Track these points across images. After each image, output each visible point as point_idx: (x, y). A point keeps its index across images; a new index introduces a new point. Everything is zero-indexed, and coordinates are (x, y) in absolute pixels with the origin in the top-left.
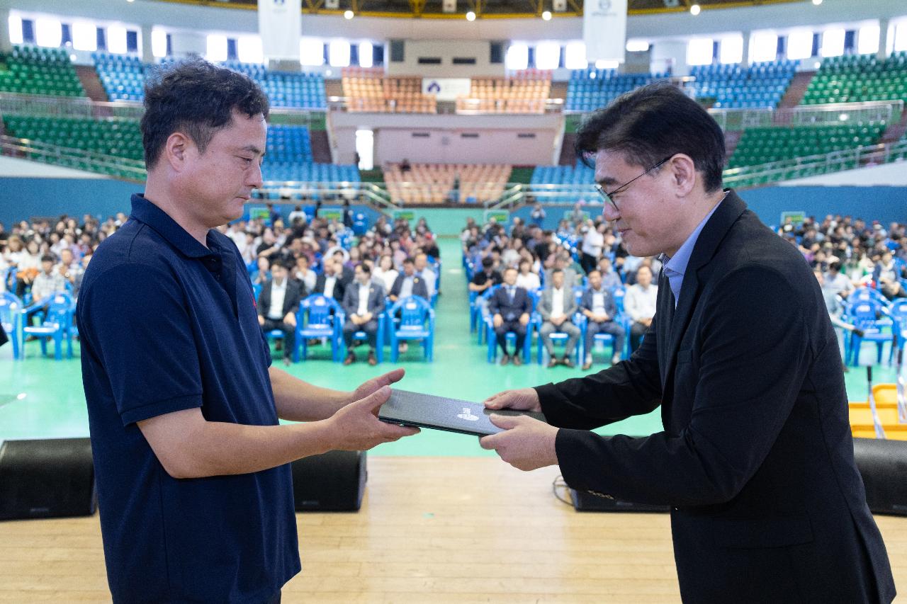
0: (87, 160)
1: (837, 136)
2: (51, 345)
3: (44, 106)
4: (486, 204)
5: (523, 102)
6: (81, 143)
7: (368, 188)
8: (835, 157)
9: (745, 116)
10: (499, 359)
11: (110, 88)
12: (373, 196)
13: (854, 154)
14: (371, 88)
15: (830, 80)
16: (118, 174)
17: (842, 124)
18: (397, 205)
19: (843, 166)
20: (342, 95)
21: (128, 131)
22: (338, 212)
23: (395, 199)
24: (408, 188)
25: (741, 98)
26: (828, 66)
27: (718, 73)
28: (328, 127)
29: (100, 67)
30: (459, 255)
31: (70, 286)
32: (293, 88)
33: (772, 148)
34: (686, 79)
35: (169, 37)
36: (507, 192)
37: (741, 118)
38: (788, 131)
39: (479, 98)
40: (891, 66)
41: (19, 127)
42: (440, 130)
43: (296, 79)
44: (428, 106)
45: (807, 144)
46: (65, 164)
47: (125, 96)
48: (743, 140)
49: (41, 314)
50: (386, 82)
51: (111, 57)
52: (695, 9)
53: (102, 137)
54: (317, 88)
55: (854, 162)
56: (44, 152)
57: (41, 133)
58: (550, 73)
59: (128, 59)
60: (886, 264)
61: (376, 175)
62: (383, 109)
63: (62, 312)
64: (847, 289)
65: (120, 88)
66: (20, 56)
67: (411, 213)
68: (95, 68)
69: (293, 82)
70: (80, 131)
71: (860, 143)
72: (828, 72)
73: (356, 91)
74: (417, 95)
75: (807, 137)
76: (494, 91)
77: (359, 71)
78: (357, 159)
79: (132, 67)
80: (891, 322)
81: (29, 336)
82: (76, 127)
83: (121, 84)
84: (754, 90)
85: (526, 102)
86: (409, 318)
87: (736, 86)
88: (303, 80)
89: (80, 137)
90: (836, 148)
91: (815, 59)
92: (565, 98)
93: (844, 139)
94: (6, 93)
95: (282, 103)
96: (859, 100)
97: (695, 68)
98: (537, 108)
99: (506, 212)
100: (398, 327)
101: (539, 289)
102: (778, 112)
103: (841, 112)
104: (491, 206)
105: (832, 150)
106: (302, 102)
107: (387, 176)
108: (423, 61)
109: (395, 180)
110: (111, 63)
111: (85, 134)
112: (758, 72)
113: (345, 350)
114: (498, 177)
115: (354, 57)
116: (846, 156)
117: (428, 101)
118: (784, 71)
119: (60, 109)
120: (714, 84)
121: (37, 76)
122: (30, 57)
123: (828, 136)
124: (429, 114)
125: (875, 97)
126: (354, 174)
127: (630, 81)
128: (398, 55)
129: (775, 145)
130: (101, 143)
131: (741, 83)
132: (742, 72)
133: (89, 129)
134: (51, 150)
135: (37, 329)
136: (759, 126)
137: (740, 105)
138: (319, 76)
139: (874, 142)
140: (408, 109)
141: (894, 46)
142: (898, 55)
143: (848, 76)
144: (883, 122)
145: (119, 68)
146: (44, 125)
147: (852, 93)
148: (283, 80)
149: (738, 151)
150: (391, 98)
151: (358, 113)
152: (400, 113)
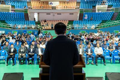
5: (70, 7)
7: (37, 26)
14: (37, 4)
18: (44, 29)
20: (31, 6)
25: (118, 5)
28: (28, 12)
32: (20, 4)
34: (106, 1)
37: (118, 9)
39: (61, 6)
42: (53, 13)
48: (118, 14)
50: (41, 2)
54: (25, 4)
58: (76, 0)
61: (38, 23)
67: (47, 31)
69: (20, 3)
73: (34, 5)
74: (47, 5)
76: (64, 4)
78: (35, 19)
87: (117, 2)
88: (22, 2)
92: (80, 6)
95: (18, 7)
98: (74, 8)
106: (22, 7)
107: (41, 23)
114: (66, 23)
117: (50, 6)
124: (50, 9)
126: (34, 23)
127: (94, 2)
137: (118, 7)
138: (26, 1)
140: (46, 8)
148: (18, 2)
149: (118, 17)
150: (42, 6)
151: (34, 9)
152: (44, 9)
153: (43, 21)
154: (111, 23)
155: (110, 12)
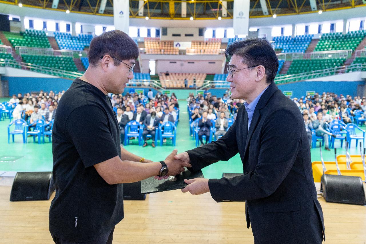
0: (51, 71)
1: (327, 63)
2: (37, 138)
3: (37, 51)
5: (211, 51)
6: (49, 65)
7: (153, 82)
8: (326, 71)
9: (293, 55)
11: (60, 45)
12: (155, 85)
13: (334, 70)
14: (155, 45)
15: (325, 42)
16: (62, 76)
17: (329, 58)
18: (164, 88)
19: (330, 74)
20: (145, 48)
21: (67, 61)
22: (142, 91)
23: (163, 86)
24: (168, 82)
25: (292, 49)
26: (324, 37)
27: (283, 40)
29: (57, 37)
30: (187, 107)
31: (44, 117)
33: (303, 67)
34: (271, 42)
35: (81, 26)
36: (204, 84)
38: (309, 61)
39: (194, 49)
40: (348, 37)
41: (27, 59)
42: (180, 60)
44: (176, 52)
45: (316, 66)
46: (44, 72)
47: (66, 48)
48: (292, 64)
49: (33, 127)
50: (160, 43)
51: (61, 34)
52: (275, 16)
53: (57, 63)
55: (334, 72)
56: (36, 68)
57: (35, 61)
58: (221, 39)
59: (67, 34)
61: (156, 77)
62: (159, 53)
63: (41, 126)
64: (330, 120)
65: (64, 45)
66: (28, 33)
67: (169, 91)
68: (55, 38)
70: (49, 60)
71: (336, 65)
72: (324, 39)
73: (149, 46)
74: (172, 48)
76: (200, 46)
77: (151, 39)
78: (150, 71)
79: (68, 37)
80: (346, 132)
81: (29, 135)
82: (48, 59)
83: (64, 43)
84: (296, 46)
85: (212, 50)
86: (167, 130)
87: (290, 44)
89: (49, 63)
90: (327, 67)
91: (319, 34)
93: (330, 64)
94: (23, 47)
96: (336, 49)
97: (275, 38)
98: (216, 53)
99: (204, 91)
100: (163, 133)
101: (215, 119)
102: (305, 54)
103: (329, 54)
104: (199, 88)
105: (325, 68)
107: (161, 77)
108: (174, 35)
109: (163, 79)
110: (60, 36)
111: (51, 61)
112: (298, 39)
113: (143, 141)
114: (201, 78)
115: (149, 34)
116: (331, 70)
117: (176, 50)
118: (308, 39)
119: (42, 52)
120: (282, 44)
121: (34, 41)
122: (31, 34)
123: (324, 63)
124: (176, 55)
125: (341, 48)
126: (148, 77)
128: (165, 33)
130: (56, 65)
131: (292, 43)
132: (292, 39)
133: (53, 60)
134: (39, 67)
135: (32, 132)
136: (298, 59)
137: (291, 52)
138: (136, 41)
139: (341, 65)
140: (168, 53)
141: (349, 29)
142: (350, 33)
143: (332, 40)
144: (345, 58)
145: (63, 38)
146: (36, 58)
147: (333, 47)
149: (290, 69)
150: (162, 49)
151: (150, 54)
152: (165, 54)
154: (279, 79)
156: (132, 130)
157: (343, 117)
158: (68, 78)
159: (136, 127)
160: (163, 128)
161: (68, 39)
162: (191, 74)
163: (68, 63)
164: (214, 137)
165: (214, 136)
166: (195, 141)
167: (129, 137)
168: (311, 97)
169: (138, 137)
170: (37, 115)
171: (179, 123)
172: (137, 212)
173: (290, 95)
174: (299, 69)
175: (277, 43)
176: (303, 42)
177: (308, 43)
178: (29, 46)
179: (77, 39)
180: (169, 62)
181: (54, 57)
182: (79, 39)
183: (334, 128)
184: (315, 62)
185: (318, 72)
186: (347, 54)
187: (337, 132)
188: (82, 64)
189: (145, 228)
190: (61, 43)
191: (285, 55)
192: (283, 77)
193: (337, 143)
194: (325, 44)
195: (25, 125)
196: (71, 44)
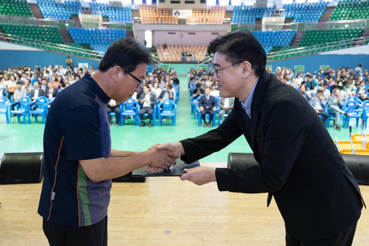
0: (34, 43)
1: (343, 33)
2: (22, 118)
3: (17, 20)
4: (198, 62)
5: (214, 20)
6: (32, 36)
8: (342, 43)
9: (306, 25)
10: (203, 125)
11: (44, 13)
13: (350, 41)
14: (151, 13)
15: (341, 10)
16: (47, 49)
17: (346, 29)
18: (162, 62)
19: (346, 46)
20: (140, 16)
21: (51, 31)
23: (161, 60)
24: (166, 55)
25: (304, 17)
26: (341, 4)
27: (295, 7)
28: (133, 30)
29: (39, 4)
30: (187, 83)
31: (29, 94)
32: (119, 13)
33: (317, 39)
34: (282, 10)
36: (207, 57)
37: (304, 26)
38: (323, 31)
39: (196, 18)
40: (367, 4)
41: (7, 29)
42: (180, 31)
43: (120, 9)
44: (175, 21)
45: (331, 37)
46: (26, 44)
47: (50, 16)
48: (304, 35)
49: (17, 105)
50: (157, 11)
51: (44, 0)
53: (40, 33)
54: (129, 13)
55: (350, 44)
56: (17, 40)
57: (16, 31)
58: (225, 7)
59: (51, 1)
60: (362, 87)
61: (153, 50)
62: (156, 22)
63: (26, 104)
64: (345, 96)
65: (48, 13)
67: (167, 66)
68: (37, 5)
69: (119, 11)
70: (32, 31)
71: (353, 36)
72: (341, 7)
73: (145, 15)
74: (170, 16)
75: (331, 34)
76: (202, 15)
77: (146, 6)
78: (146, 43)
79: (52, 4)
80: (362, 110)
81: (13, 114)
82: (30, 29)
83: (48, 11)
84: (310, 14)
85: (215, 19)
86: (166, 108)
87: (302, 13)
88: (123, 10)
89: (32, 33)
90: (343, 38)
91: (335, 1)
92: (231, 18)
93: (346, 35)
95: (114, 20)
96: (353, 19)
97: (285, 5)
98: (220, 22)
99: (207, 65)
100: (161, 111)
101: (219, 97)
102: (319, 23)
103: (346, 24)
104: (200, 63)
105: (341, 40)
106: (123, 19)
107: (158, 50)
108: (172, 2)
109: (161, 52)
110: (44, 2)
111: (34, 32)
112: (312, 7)
113: (140, 121)
114: (203, 51)
115: (144, 1)
116: (347, 42)
117: (175, 19)
118: (322, 7)
119: (23, 21)
121: (13, 8)
122: (11, 0)
123: (340, 34)
124: (175, 24)
125: (360, 17)
127: (258, 11)
129: (318, 38)
130: (40, 36)
131: (304, 11)
132: (305, 7)
133: (35, 30)
134: (20, 39)
135: (16, 111)
136: (311, 29)
137: (304, 21)
138: (130, 8)
139: (359, 36)
140: (166, 22)
143: (349, 8)
144: (363, 28)
145: (47, 5)
146: (17, 28)
147: (350, 16)
148: (115, 10)
149: (302, 40)
150: (159, 18)
151: (145, 24)
152: (163, 24)
153: (161, 47)
154: (290, 52)
155: (289, 31)
156: (127, 108)
157: (360, 94)
158: (54, 51)
159: (133, 105)
160: (162, 106)
161: (52, 6)
162: (192, 47)
163: (53, 34)
164: (218, 117)
165: (218, 115)
166: (197, 120)
167: (124, 117)
168: (324, 72)
169: (134, 117)
170: (20, 92)
171: (179, 101)
172: (137, 195)
173: (302, 69)
174: (312, 41)
175: (288, 12)
176: (317, 10)
177: (323, 11)
178: (8, 14)
179: (62, 6)
180: (167, 33)
181: (37, 27)
182: (64, 7)
183: (350, 106)
184: (330, 33)
185: (333, 44)
186: (366, 24)
187: (353, 110)
188: (69, 35)
189: (146, 211)
190: (44, 11)
191: (297, 25)
192: (294, 49)
193: (352, 122)
194: (341, 12)
195: (8, 103)
196: (55, 12)
